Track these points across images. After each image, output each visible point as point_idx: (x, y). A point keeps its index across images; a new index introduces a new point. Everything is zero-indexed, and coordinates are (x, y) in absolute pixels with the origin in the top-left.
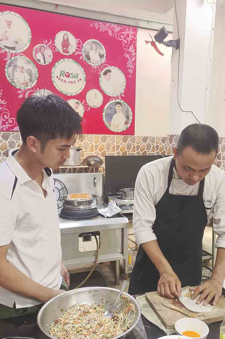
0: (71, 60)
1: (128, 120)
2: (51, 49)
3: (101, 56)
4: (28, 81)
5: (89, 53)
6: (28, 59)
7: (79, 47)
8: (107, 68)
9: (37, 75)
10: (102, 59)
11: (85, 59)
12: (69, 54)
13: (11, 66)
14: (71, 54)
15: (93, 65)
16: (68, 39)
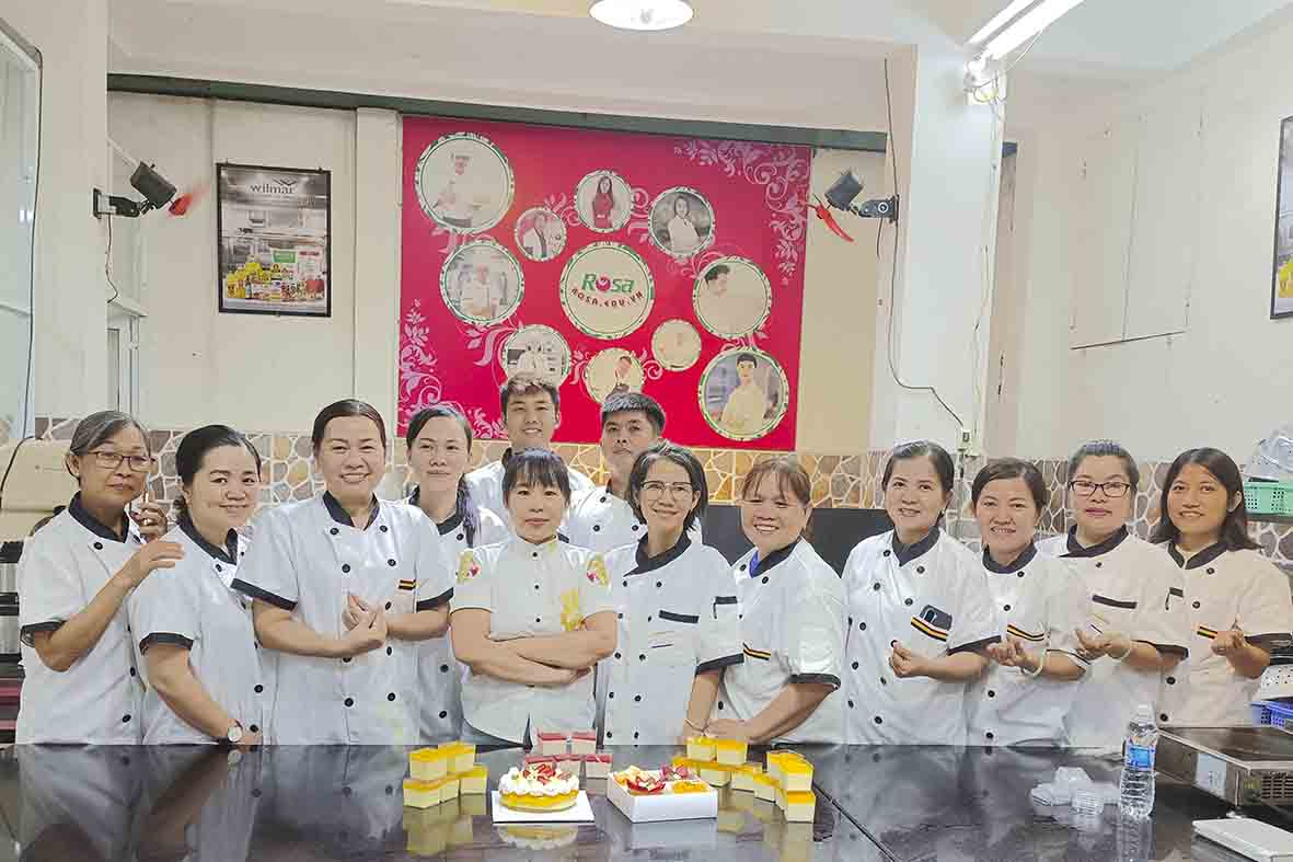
0: (616, 245)
1: (774, 405)
2: (564, 219)
3: (701, 231)
4: (497, 302)
5: (666, 224)
6: (500, 247)
7: (640, 210)
8: (715, 263)
9: (522, 289)
10: (703, 238)
11: (654, 240)
12: (612, 230)
13: (456, 267)
14: (617, 228)
15: (676, 255)
16: (610, 191)
